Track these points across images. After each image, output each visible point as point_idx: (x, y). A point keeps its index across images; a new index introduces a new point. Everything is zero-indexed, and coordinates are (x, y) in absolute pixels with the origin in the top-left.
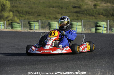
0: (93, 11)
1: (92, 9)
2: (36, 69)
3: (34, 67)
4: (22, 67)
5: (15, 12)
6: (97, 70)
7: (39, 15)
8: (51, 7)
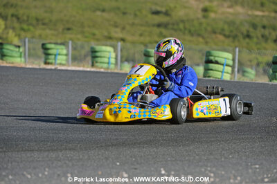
0: (201, 24)
1: (198, 19)
2: (59, 161)
3: (54, 156)
4: (24, 155)
5: (9, 17)
6: (206, 170)
7: (69, 29)
8: (99, 10)
